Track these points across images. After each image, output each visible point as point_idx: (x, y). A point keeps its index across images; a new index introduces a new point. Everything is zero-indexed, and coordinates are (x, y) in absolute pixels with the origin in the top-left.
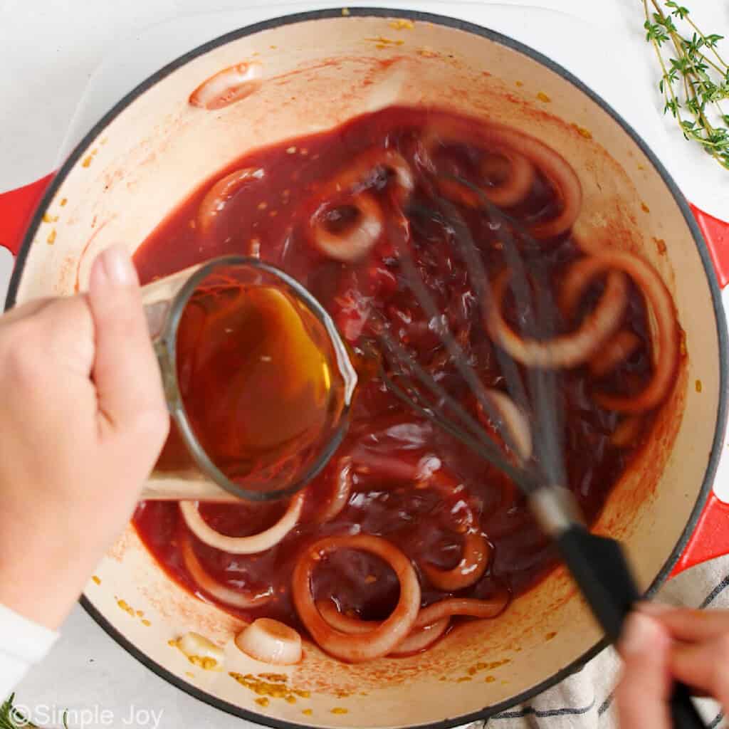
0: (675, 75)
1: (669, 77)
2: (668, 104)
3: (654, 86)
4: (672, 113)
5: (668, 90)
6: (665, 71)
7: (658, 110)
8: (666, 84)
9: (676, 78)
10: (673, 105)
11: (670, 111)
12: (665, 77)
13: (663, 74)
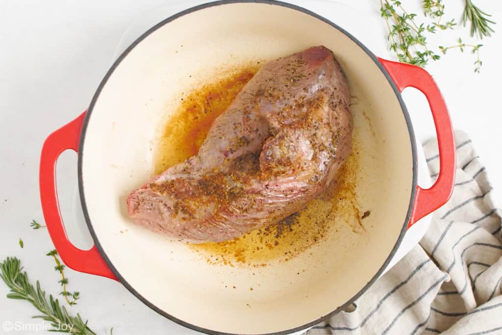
0: (395, 32)
1: (392, 34)
2: (392, 47)
3: (385, 37)
4: (394, 50)
5: (392, 39)
6: (390, 30)
7: (387, 49)
8: (391, 37)
9: (396, 34)
10: (394, 47)
11: (393, 50)
12: (391, 33)
13: (389, 32)
